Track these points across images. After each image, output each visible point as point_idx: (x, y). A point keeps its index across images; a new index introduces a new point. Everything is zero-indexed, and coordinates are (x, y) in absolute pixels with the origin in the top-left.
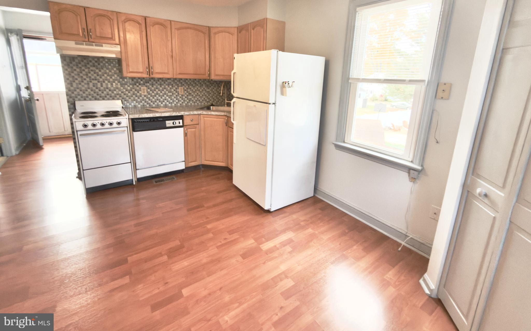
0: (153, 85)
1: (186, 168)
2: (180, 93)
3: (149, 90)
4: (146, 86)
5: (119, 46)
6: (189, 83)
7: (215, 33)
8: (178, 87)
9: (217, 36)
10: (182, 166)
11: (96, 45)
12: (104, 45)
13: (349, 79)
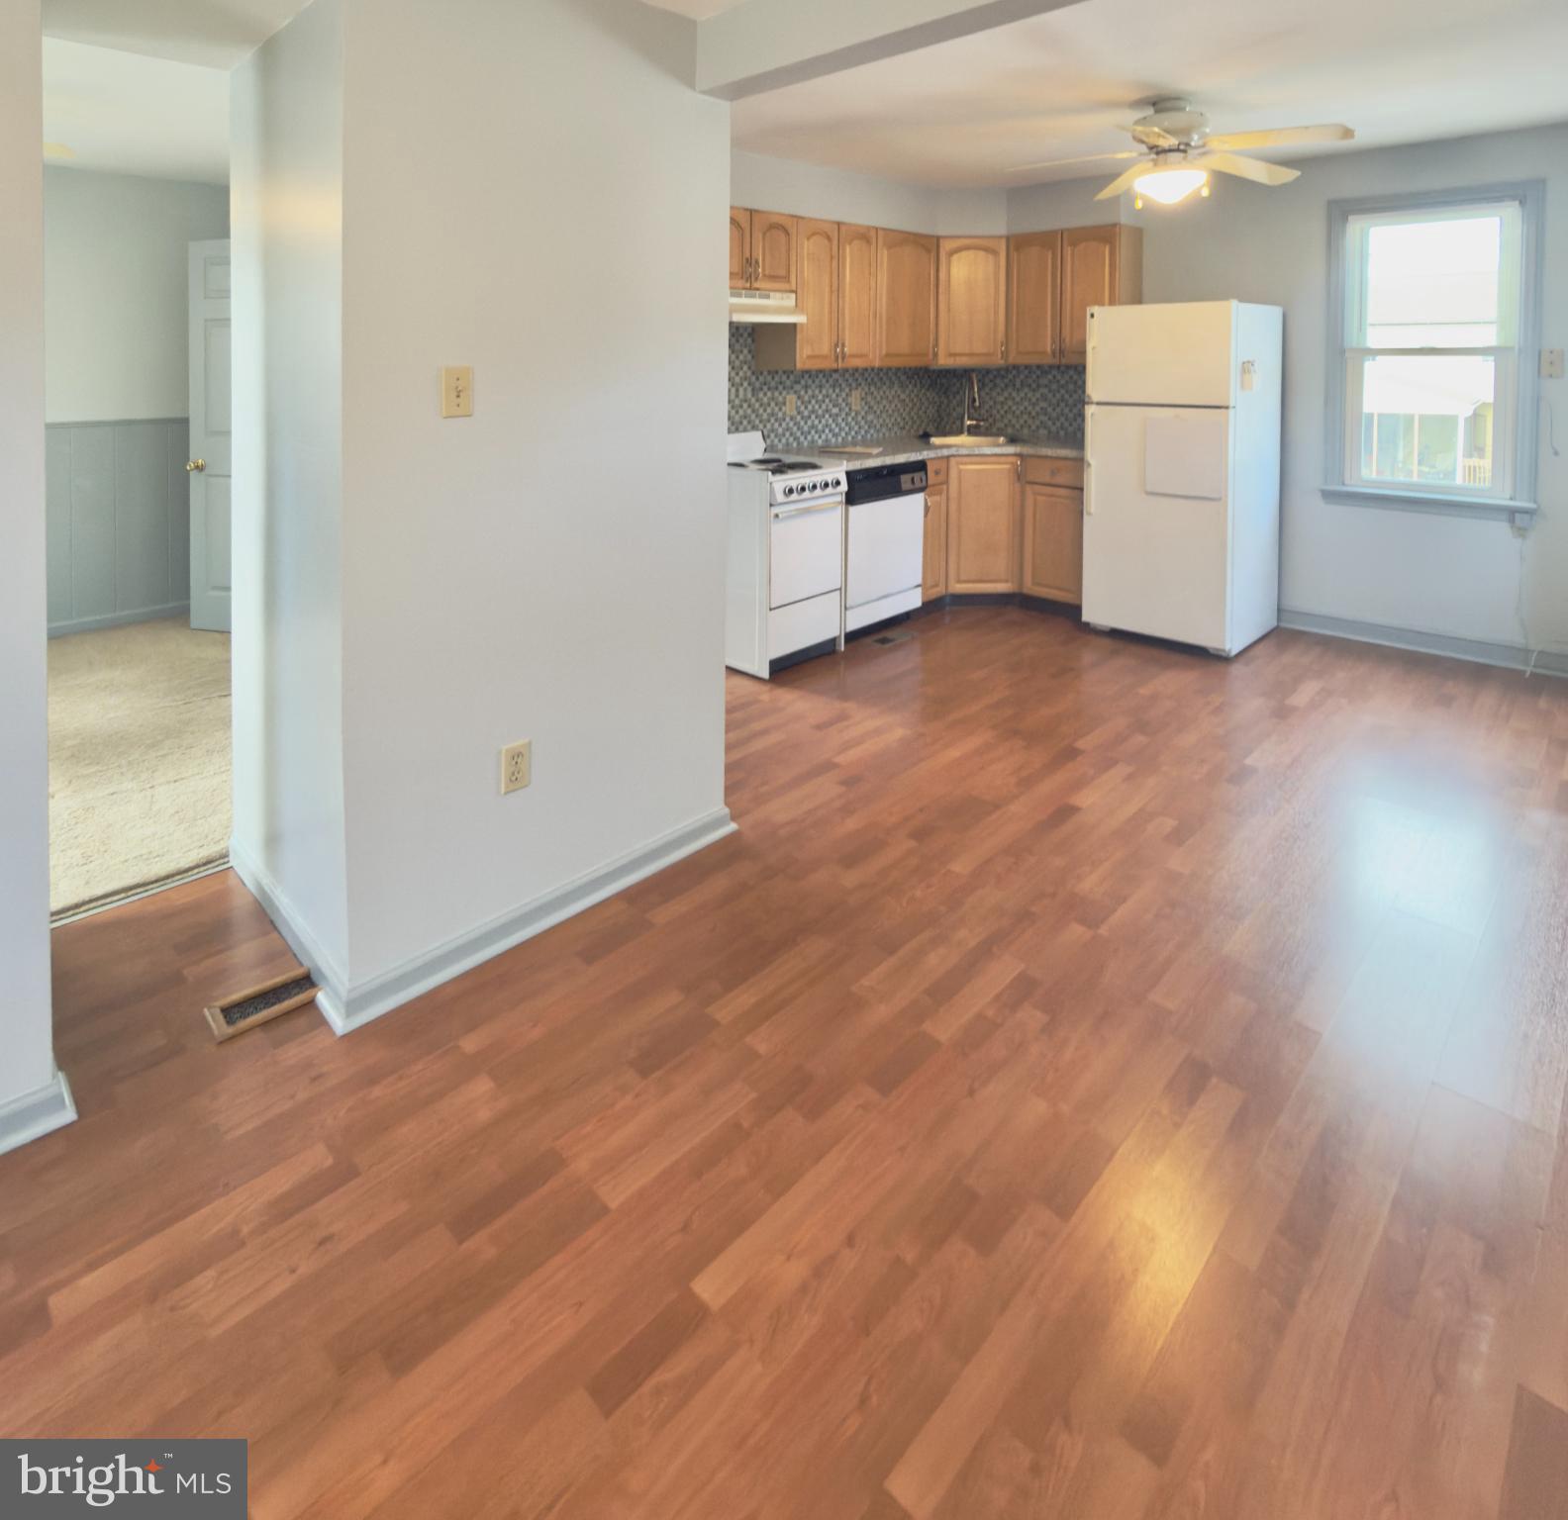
0: (806, 387)
1: (923, 604)
2: (853, 408)
3: (799, 403)
4: (795, 392)
5: (793, 295)
6: (869, 380)
7: (951, 253)
8: (850, 390)
9: (955, 257)
10: (914, 601)
11: (761, 297)
12: (772, 294)
13: (1343, 352)
